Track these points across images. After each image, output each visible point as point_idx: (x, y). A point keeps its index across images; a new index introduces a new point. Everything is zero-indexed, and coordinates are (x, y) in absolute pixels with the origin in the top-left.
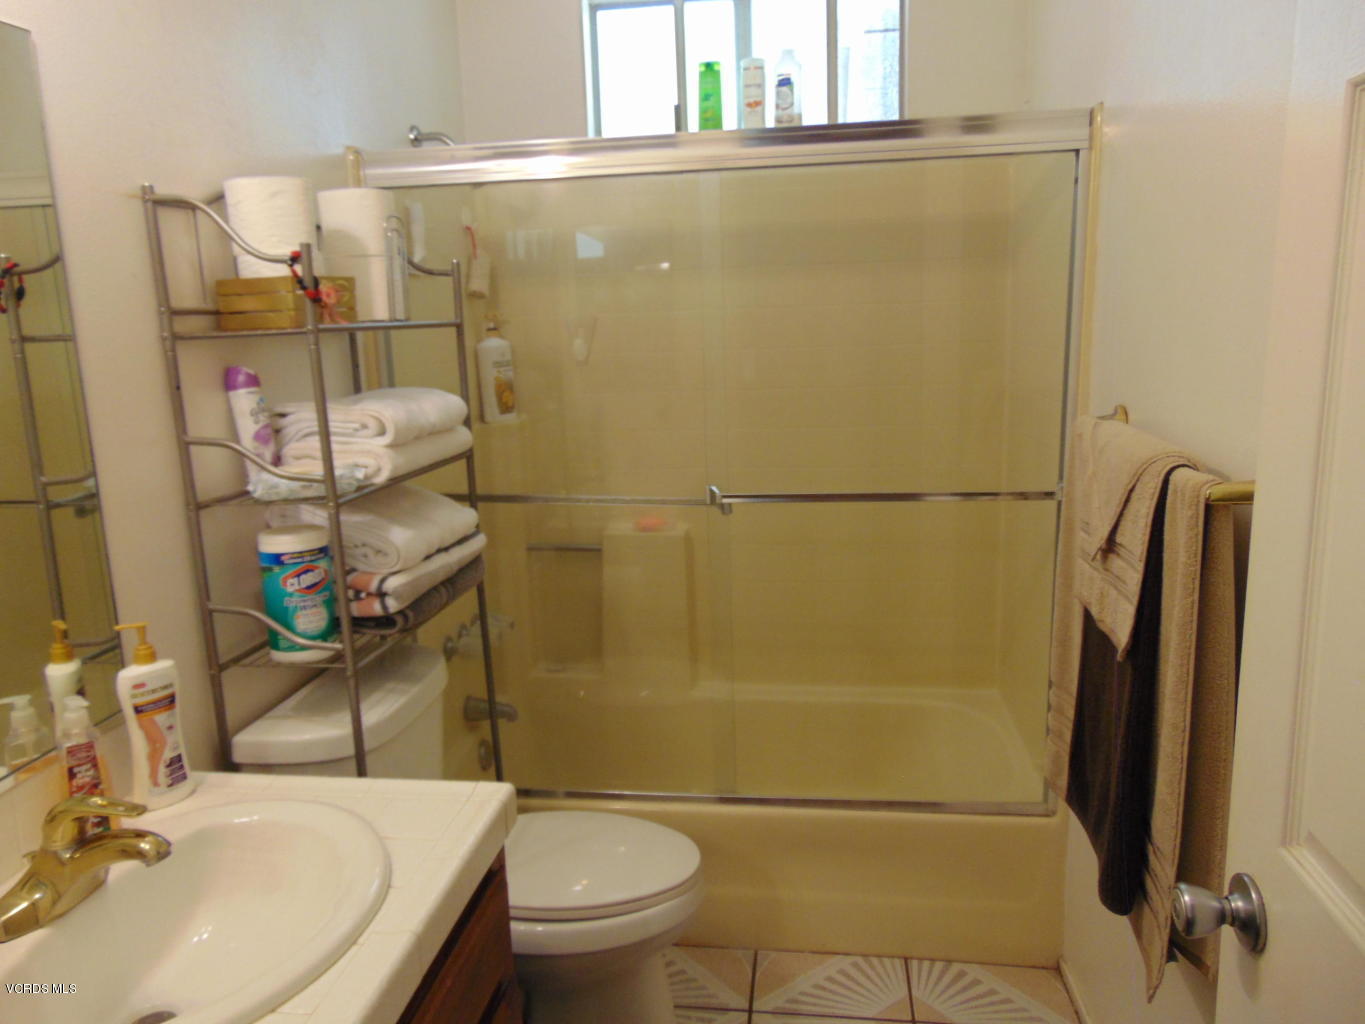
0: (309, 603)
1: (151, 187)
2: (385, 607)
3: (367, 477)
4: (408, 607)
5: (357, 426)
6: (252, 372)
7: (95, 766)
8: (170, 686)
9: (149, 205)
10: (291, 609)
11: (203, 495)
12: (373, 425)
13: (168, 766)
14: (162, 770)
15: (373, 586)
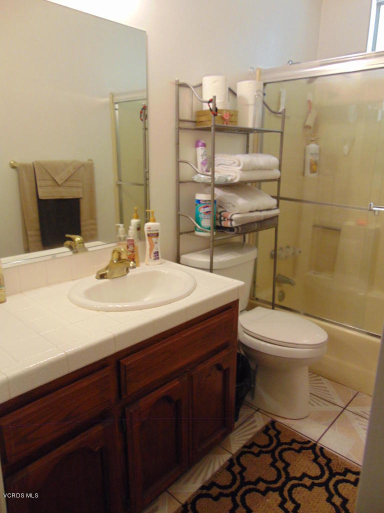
0: (206, 217)
1: (178, 80)
2: (231, 224)
3: (232, 180)
4: (240, 226)
5: (232, 162)
6: (204, 142)
7: (134, 246)
8: (158, 230)
9: (177, 86)
10: (201, 218)
11: (182, 179)
12: (237, 162)
13: (154, 254)
14: (153, 255)
15: (229, 217)
